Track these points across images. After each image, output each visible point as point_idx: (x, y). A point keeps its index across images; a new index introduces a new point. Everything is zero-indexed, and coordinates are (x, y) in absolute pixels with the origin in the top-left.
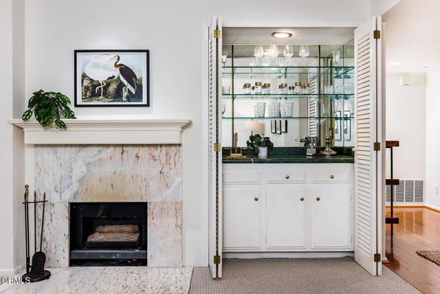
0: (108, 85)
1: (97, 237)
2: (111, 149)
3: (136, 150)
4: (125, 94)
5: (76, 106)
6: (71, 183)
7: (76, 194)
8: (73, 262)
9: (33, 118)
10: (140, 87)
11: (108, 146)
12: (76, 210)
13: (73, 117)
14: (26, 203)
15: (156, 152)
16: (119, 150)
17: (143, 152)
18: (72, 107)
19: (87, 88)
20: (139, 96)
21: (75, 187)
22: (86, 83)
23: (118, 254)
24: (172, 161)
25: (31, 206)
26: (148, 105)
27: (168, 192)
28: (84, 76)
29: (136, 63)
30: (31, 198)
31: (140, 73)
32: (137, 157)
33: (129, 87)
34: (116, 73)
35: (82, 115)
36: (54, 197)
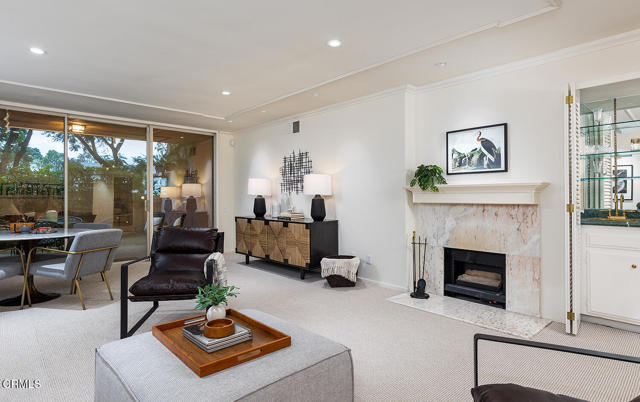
0: (472, 156)
1: (465, 278)
2: (475, 207)
3: (495, 209)
4: (486, 162)
5: (448, 174)
6: (444, 233)
7: (447, 242)
8: (447, 293)
9: (417, 186)
10: (499, 155)
11: (472, 205)
12: (449, 253)
13: (445, 183)
14: (414, 243)
15: (514, 212)
16: (481, 209)
17: (501, 210)
18: (444, 175)
19: (456, 160)
20: (498, 163)
21: (447, 236)
22: (455, 156)
23: (482, 293)
24: (529, 220)
25: (417, 246)
26: (506, 170)
27: (526, 247)
28: (453, 151)
29: (496, 137)
30: (417, 241)
31: (499, 144)
32: (496, 215)
33: (489, 156)
35: (452, 181)
36: (432, 242)
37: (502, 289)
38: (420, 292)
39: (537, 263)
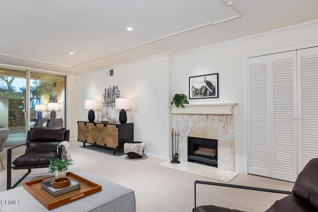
0: (202, 89)
1: (197, 152)
2: (203, 116)
3: (213, 117)
4: (208, 93)
5: (190, 99)
6: (188, 129)
7: (190, 133)
8: (189, 160)
9: (174, 105)
10: (214, 89)
11: (201, 114)
12: (190, 140)
13: (188, 103)
14: (173, 135)
15: (222, 118)
16: (206, 117)
17: (216, 118)
18: (188, 99)
19: (194, 92)
21: (189, 131)
22: (193, 89)
23: (206, 160)
24: (229, 122)
25: (174, 136)
26: (218, 97)
27: (227, 136)
28: (193, 87)
29: (213, 80)
30: (174, 133)
31: (215, 84)
32: (213, 120)
33: (210, 90)
34: (205, 84)
35: (192, 102)
36: (182, 134)
37: (216, 158)
38: (175, 160)
39: (232, 144)
